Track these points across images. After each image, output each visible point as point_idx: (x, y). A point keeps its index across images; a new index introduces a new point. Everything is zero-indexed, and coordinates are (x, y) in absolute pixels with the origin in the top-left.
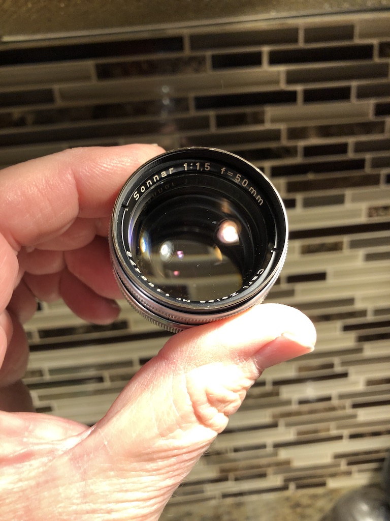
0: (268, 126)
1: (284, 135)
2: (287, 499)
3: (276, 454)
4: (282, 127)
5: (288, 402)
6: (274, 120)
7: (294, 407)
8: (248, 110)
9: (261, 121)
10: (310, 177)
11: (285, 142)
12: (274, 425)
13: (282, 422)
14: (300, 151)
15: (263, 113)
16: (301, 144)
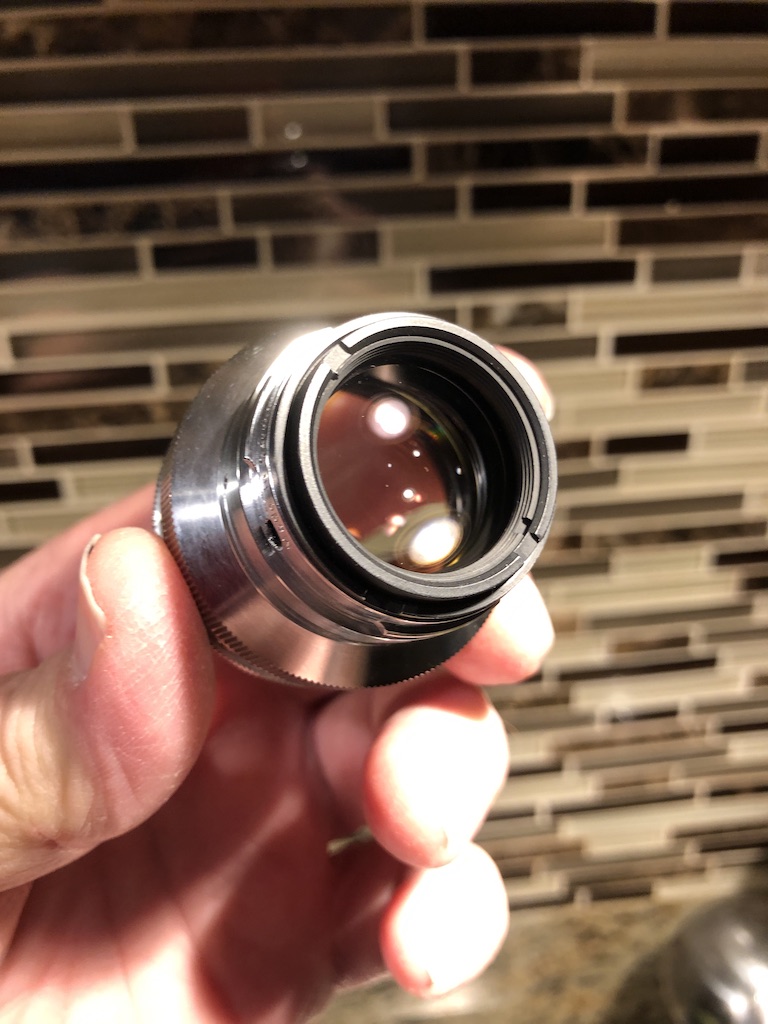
0: (586, 86)
1: (620, 109)
2: (570, 923)
3: (553, 828)
4: (618, 89)
5: (586, 719)
6: (601, 75)
7: (599, 730)
8: (545, 44)
9: (572, 75)
10: (672, 211)
11: (621, 127)
12: (554, 768)
13: (572, 760)
14: (653, 149)
15: (577, 53)
16: (658, 131)
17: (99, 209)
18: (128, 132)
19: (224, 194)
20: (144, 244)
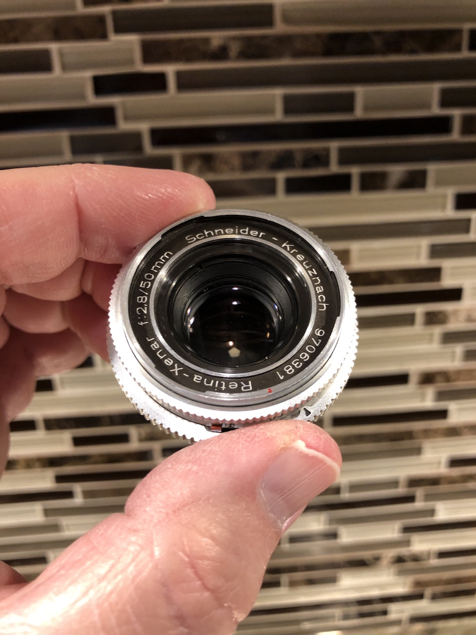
17: (255, 154)
18: (279, 107)
19: (334, 146)
20: (281, 177)
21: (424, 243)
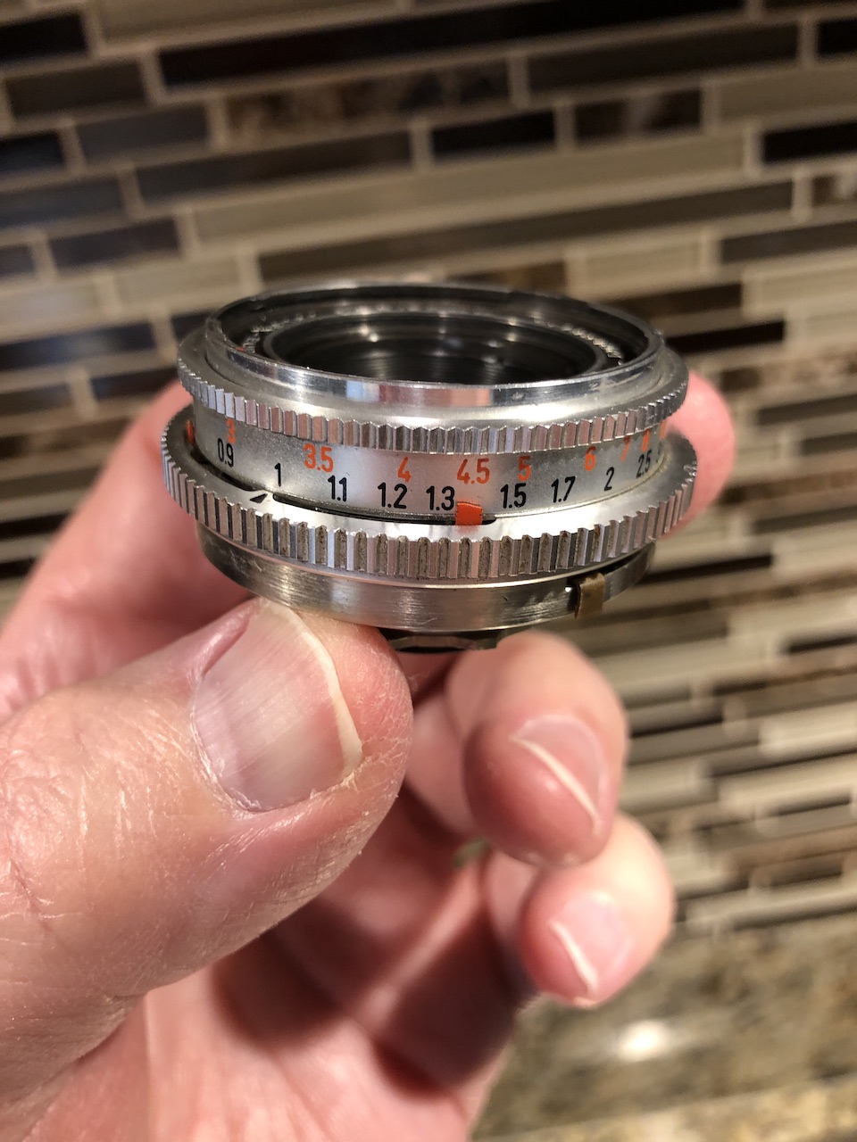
19: (517, 56)
20: (420, 127)
21: (706, 237)
